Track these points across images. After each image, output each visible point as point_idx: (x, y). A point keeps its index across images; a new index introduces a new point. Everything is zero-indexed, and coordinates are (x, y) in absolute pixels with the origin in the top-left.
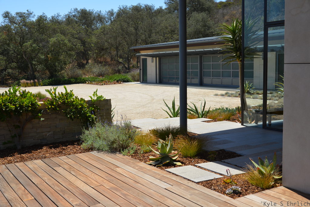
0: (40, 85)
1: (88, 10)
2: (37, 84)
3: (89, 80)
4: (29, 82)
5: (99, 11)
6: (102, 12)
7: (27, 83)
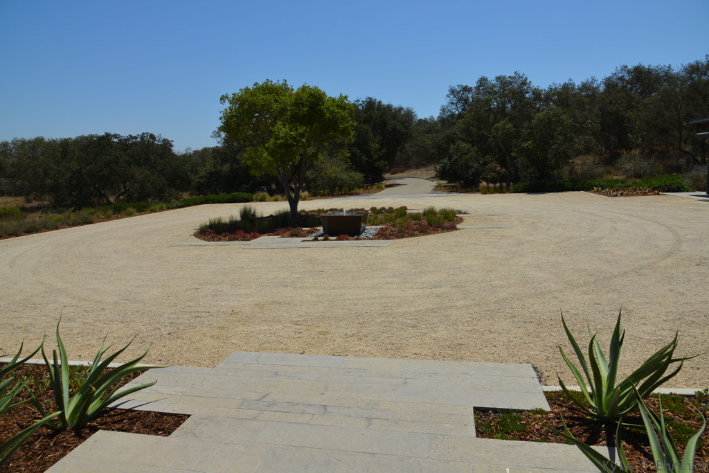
0: (508, 191)
1: (647, 67)
2: (505, 190)
3: (601, 186)
4: (491, 185)
5: (667, 65)
6: (672, 67)
7: (488, 188)
